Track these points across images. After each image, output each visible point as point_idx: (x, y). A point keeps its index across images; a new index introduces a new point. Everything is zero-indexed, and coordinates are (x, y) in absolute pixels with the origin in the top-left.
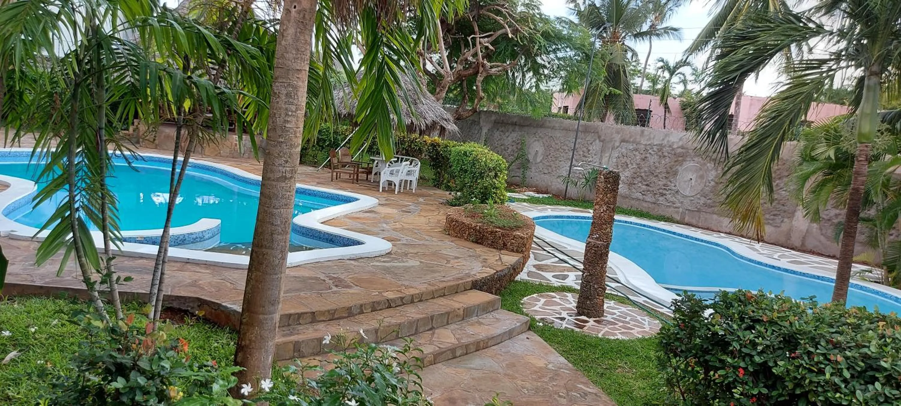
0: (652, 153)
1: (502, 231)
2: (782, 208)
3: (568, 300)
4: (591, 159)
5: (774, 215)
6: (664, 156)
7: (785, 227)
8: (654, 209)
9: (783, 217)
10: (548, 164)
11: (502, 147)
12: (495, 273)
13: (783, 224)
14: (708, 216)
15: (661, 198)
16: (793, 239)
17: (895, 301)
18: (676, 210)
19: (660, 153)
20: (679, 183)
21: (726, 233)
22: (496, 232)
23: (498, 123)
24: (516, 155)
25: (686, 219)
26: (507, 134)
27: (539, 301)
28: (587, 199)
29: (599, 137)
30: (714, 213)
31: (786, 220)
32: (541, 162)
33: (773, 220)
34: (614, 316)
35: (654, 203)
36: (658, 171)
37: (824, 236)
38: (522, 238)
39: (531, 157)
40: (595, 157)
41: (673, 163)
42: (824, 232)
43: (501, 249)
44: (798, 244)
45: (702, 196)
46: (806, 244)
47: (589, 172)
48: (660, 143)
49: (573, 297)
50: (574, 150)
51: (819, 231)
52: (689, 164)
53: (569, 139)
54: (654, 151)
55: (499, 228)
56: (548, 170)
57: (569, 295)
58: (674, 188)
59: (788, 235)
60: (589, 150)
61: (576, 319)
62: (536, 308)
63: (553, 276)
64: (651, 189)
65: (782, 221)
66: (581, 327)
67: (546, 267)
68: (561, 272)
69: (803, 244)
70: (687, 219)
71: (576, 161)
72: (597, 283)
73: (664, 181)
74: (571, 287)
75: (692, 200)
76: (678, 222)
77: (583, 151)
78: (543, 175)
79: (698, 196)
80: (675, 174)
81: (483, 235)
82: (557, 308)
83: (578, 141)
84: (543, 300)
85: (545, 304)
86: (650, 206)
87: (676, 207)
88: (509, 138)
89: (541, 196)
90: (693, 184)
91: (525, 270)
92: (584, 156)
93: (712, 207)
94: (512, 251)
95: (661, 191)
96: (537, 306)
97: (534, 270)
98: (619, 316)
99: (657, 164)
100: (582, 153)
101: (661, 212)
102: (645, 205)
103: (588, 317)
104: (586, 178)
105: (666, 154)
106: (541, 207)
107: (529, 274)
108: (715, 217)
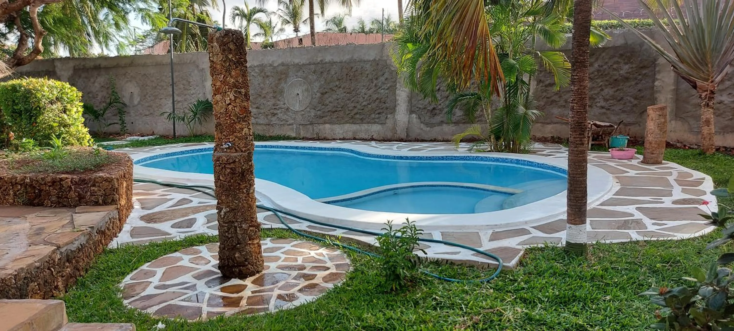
0: (255, 74)
1: (69, 176)
2: (384, 105)
3: (202, 258)
4: (194, 91)
5: (379, 114)
6: (268, 76)
7: (389, 123)
8: (269, 131)
9: (386, 114)
10: (147, 104)
11: (91, 95)
12: (54, 252)
13: (388, 121)
14: (321, 127)
15: (274, 119)
16: (399, 132)
17: (516, 163)
18: (291, 127)
19: (263, 74)
20: (288, 100)
21: (340, 139)
22: (61, 180)
23: (79, 69)
24: (108, 101)
25: (301, 134)
26: (92, 80)
27: (153, 274)
28: (199, 133)
29: (198, 66)
30: (325, 123)
31: (389, 116)
32: (139, 103)
33: (379, 118)
34: (280, 263)
35: (269, 125)
36: (264, 92)
37: (424, 123)
38: (106, 180)
39: (126, 100)
40: (197, 88)
41: (277, 82)
42: (423, 119)
43: (75, 206)
44: (404, 136)
45: (311, 109)
46: (410, 135)
47: (194, 105)
48: (261, 63)
49: (210, 250)
50: (173, 85)
51: (418, 120)
52: (292, 79)
53: (165, 74)
54: (256, 73)
55: (67, 173)
56: (149, 111)
57: (203, 248)
58: (283, 106)
59: (394, 129)
60: (189, 82)
61: (222, 290)
62: (150, 290)
63: (172, 227)
64: (262, 111)
65: (386, 118)
66: (235, 303)
67: (160, 216)
68: (183, 216)
69: (408, 135)
70: (303, 134)
71: (178, 95)
72: (246, 220)
73: (273, 101)
74: (202, 236)
75: (303, 115)
76: (294, 139)
77: (183, 84)
78: (144, 118)
79: (308, 109)
80: (282, 92)
81: (40, 191)
82: (187, 278)
83: (175, 74)
84: (160, 271)
85: (165, 276)
86: (265, 128)
87: (290, 125)
88: (96, 84)
89: (146, 138)
90: (301, 99)
91: (127, 227)
92: (186, 89)
93: (323, 117)
94: (97, 204)
95: (272, 111)
96: (152, 285)
97: (143, 224)
98: (286, 260)
99: (262, 85)
100: (182, 86)
101: (276, 132)
102: (259, 127)
103: (241, 279)
104: (192, 111)
105: (269, 74)
106: (147, 149)
107: (134, 232)
108: (327, 126)
